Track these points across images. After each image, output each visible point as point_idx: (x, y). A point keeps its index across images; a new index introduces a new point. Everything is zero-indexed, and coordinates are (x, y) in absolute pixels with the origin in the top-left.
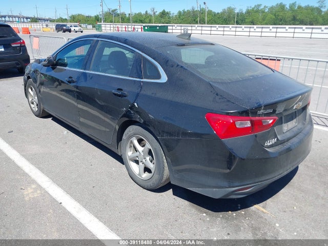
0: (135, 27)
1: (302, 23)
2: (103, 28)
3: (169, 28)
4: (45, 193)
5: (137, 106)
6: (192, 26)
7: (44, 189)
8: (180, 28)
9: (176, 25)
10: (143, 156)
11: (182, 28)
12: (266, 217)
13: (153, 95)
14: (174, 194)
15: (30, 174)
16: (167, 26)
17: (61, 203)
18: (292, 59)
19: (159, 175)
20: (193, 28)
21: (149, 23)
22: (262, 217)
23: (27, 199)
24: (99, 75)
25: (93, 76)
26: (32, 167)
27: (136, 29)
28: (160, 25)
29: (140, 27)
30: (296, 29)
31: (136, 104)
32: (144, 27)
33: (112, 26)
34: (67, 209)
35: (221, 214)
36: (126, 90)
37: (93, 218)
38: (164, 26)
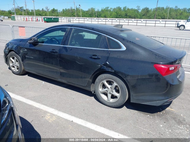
0: (38, 18)
1: (130, 17)
2: (16, 19)
3: (59, 19)
4: (59, 117)
5: (108, 63)
6: (73, 18)
7: (56, 115)
8: (66, 19)
9: (63, 17)
10: (111, 90)
11: (67, 19)
12: (175, 113)
13: (119, 57)
14: (128, 108)
15: (40, 108)
16: (58, 18)
17: (72, 121)
18: (155, 37)
19: (124, 99)
20: (74, 19)
21: (45, 16)
22: (173, 113)
23: (50, 121)
24: (76, 48)
25: (72, 49)
26: (38, 104)
27: (39, 20)
28: (54, 17)
29: (41, 18)
30: (129, 21)
31: (107, 62)
32: (44, 18)
33: (22, 17)
34: (78, 123)
35: (156, 114)
36: (99, 55)
37: (95, 126)
38: (56, 18)
